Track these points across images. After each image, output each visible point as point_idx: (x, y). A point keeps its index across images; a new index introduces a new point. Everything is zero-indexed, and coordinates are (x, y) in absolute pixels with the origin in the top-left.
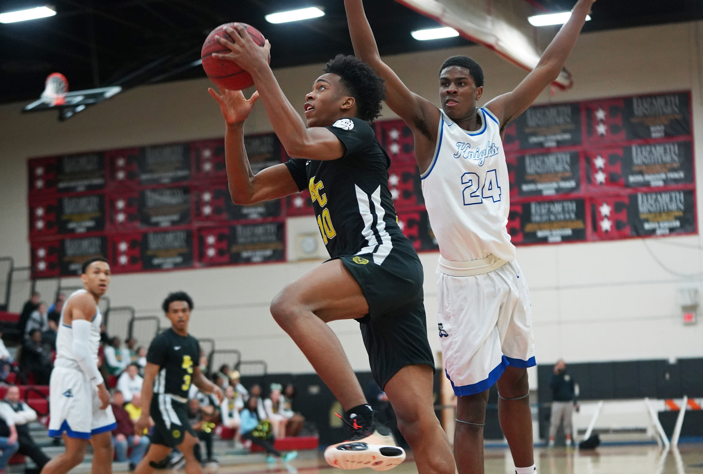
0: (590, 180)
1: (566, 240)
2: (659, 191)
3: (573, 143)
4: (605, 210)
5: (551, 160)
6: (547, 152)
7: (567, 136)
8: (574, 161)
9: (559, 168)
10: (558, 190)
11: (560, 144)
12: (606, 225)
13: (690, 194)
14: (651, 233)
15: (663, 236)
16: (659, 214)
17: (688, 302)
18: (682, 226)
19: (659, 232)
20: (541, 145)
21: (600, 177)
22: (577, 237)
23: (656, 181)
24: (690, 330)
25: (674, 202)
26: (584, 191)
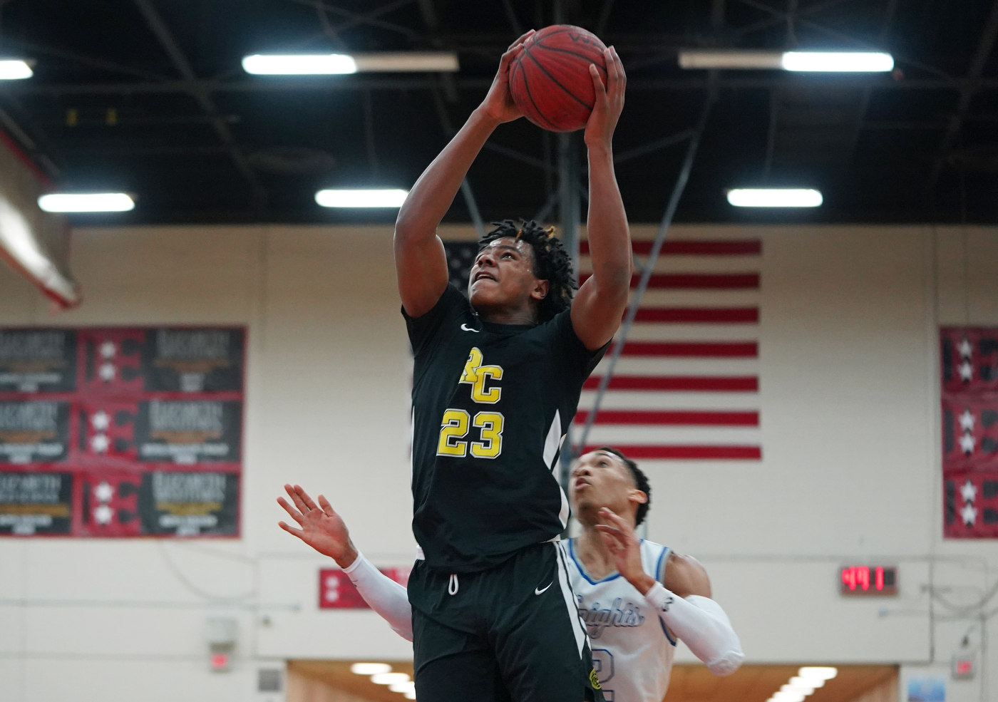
0: (84, 446)
1: (41, 532)
2: (187, 470)
3: (64, 388)
4: (104, 492)
5: (27, 411)
6: (23, 398)
7: (54, 378)
8: (63, 415)
9: (39, 424)
10: (35, 457)
11: (44, 390)
12: (103, 515)
13: (234, 480)
14: (170, 533)
15: (190, 537)
16: (185, 505)
17: (221, 637)
18: (220, 525)
19: (183, 531)
20: (12, 387)
21: (100, 443)
22: (58, 529)
23: (184, 455)
24: (220, 681)
25: (210, 488)
26: (74, 461)
